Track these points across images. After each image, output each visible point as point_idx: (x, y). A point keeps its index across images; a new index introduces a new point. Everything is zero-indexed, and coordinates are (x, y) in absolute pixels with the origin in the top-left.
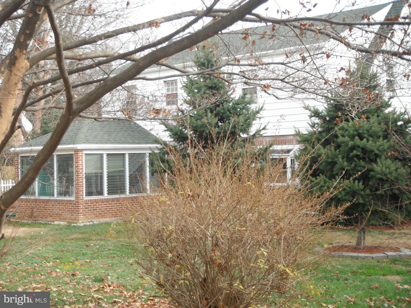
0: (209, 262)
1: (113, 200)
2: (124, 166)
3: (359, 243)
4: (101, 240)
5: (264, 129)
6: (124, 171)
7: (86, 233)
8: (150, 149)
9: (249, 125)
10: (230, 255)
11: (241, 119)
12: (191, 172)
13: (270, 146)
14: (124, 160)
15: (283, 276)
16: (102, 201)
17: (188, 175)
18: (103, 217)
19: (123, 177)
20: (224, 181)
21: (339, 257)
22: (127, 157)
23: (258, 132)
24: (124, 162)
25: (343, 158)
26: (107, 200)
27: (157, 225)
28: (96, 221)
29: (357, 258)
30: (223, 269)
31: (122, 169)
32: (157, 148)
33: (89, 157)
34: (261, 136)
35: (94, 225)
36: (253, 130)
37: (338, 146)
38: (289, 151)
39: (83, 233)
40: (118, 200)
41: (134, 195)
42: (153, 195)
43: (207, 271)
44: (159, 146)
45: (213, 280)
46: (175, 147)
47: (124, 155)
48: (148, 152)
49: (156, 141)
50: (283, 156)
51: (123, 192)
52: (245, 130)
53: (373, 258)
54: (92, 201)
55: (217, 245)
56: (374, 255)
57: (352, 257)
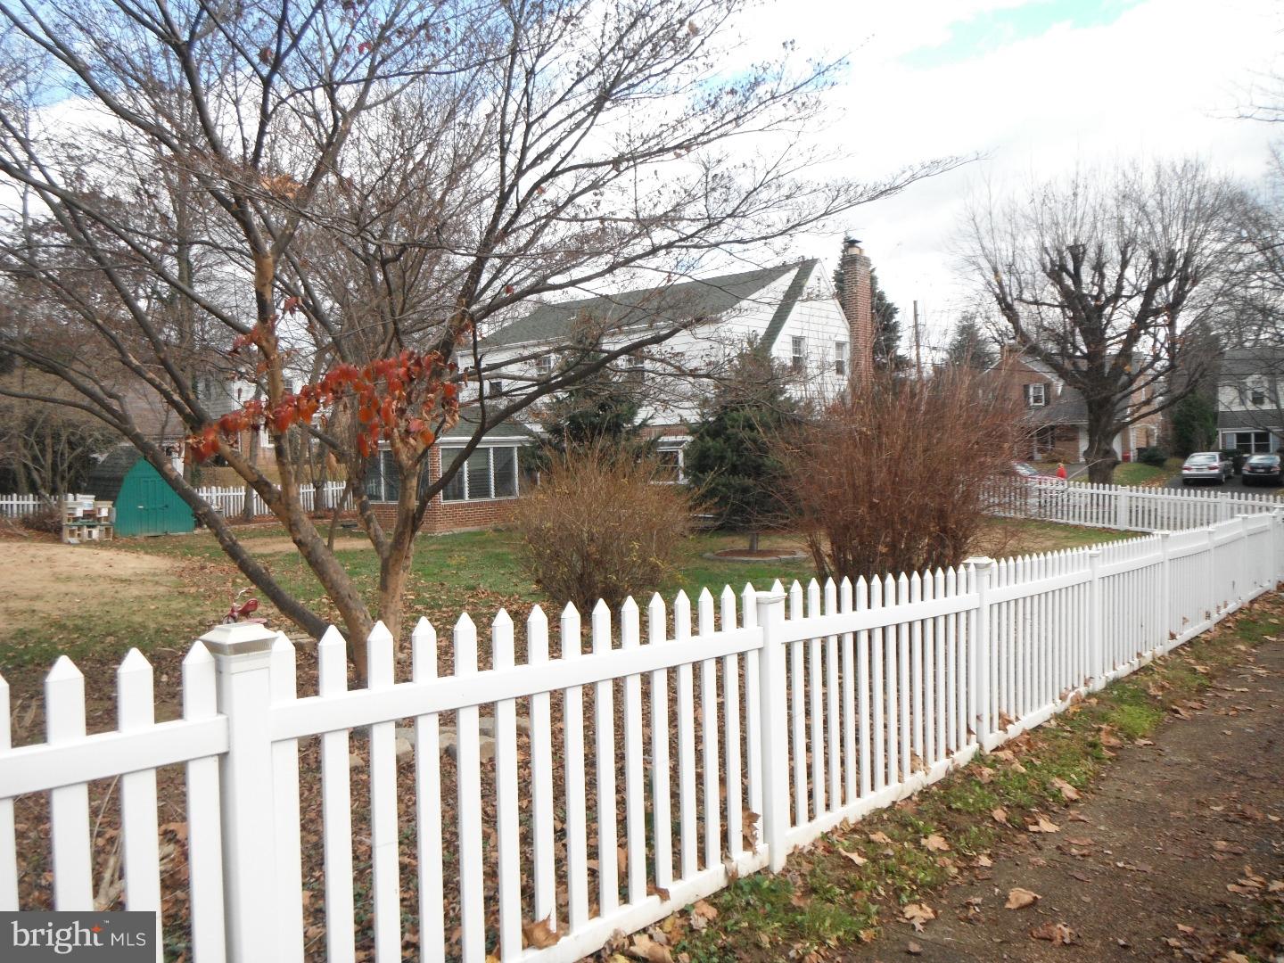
0: (586, 558)
1: (475, 504)
2: (488, 463)
3: (751, 547)
4: (465, 551)
5: (651, 418)
6: (488, 469)
7: (447, 543)
8: (520, 441)
9: (634, 414)
10: (605, 550)
11: (625, 406)
12: (568, 469)
13: (659, 438)
14: (488, 456)
15: (654, 568)
16: (463, 506)
17: (565, 474)
18: (464, 525)
19: (487, 476)
20: (599, 479)
21: (729, 561)
22: (491, 451)
23: (645, 421)
24: (488, 459)
25: (732, 451)
26: (468, 505)
27: (536, 522)
28: (457, 530)
29: (748, 562)
30: (599, 563)
31: (485, 467)
32: (527, 441)
33: (446, 453)
34: (647, 426)
35: (454, 535)
36: (638, 421)
37: (728, 439)
38: (681, 443)
39: (443, 544)
40: (480, 504)
41: (502, 498)
42: (522, 497)
43: (583, 567)
44: (531, 439)
45: (590, 574)
46: (550, 440)
47: (488, 449)
48: (516, 446)
49: (530, 433)
50: (673, 449)
51: (487, 494)
52: (630, 420)
53: (765, 562)
54: (451, 507)
55: (592, 540)
56: (767, 559)
57: (743, 561)
